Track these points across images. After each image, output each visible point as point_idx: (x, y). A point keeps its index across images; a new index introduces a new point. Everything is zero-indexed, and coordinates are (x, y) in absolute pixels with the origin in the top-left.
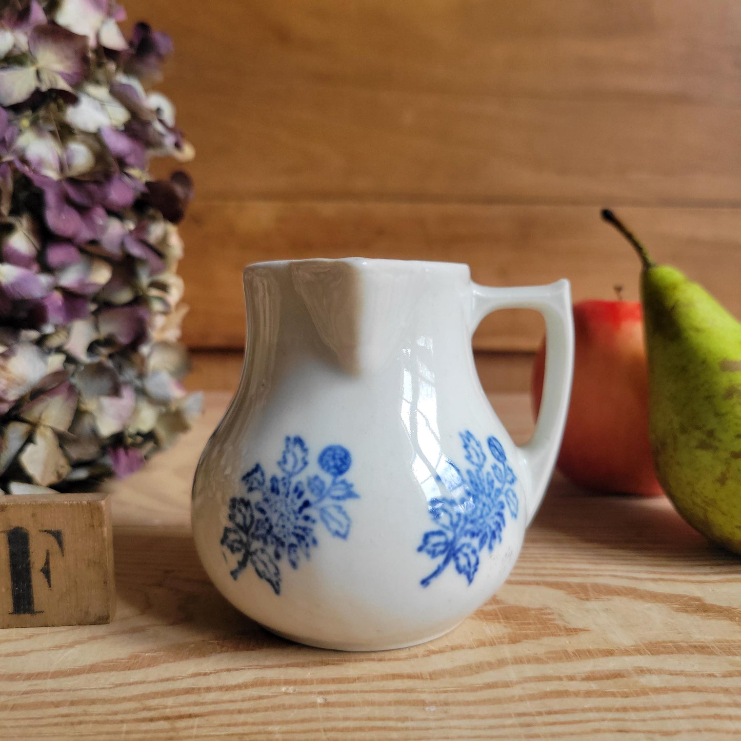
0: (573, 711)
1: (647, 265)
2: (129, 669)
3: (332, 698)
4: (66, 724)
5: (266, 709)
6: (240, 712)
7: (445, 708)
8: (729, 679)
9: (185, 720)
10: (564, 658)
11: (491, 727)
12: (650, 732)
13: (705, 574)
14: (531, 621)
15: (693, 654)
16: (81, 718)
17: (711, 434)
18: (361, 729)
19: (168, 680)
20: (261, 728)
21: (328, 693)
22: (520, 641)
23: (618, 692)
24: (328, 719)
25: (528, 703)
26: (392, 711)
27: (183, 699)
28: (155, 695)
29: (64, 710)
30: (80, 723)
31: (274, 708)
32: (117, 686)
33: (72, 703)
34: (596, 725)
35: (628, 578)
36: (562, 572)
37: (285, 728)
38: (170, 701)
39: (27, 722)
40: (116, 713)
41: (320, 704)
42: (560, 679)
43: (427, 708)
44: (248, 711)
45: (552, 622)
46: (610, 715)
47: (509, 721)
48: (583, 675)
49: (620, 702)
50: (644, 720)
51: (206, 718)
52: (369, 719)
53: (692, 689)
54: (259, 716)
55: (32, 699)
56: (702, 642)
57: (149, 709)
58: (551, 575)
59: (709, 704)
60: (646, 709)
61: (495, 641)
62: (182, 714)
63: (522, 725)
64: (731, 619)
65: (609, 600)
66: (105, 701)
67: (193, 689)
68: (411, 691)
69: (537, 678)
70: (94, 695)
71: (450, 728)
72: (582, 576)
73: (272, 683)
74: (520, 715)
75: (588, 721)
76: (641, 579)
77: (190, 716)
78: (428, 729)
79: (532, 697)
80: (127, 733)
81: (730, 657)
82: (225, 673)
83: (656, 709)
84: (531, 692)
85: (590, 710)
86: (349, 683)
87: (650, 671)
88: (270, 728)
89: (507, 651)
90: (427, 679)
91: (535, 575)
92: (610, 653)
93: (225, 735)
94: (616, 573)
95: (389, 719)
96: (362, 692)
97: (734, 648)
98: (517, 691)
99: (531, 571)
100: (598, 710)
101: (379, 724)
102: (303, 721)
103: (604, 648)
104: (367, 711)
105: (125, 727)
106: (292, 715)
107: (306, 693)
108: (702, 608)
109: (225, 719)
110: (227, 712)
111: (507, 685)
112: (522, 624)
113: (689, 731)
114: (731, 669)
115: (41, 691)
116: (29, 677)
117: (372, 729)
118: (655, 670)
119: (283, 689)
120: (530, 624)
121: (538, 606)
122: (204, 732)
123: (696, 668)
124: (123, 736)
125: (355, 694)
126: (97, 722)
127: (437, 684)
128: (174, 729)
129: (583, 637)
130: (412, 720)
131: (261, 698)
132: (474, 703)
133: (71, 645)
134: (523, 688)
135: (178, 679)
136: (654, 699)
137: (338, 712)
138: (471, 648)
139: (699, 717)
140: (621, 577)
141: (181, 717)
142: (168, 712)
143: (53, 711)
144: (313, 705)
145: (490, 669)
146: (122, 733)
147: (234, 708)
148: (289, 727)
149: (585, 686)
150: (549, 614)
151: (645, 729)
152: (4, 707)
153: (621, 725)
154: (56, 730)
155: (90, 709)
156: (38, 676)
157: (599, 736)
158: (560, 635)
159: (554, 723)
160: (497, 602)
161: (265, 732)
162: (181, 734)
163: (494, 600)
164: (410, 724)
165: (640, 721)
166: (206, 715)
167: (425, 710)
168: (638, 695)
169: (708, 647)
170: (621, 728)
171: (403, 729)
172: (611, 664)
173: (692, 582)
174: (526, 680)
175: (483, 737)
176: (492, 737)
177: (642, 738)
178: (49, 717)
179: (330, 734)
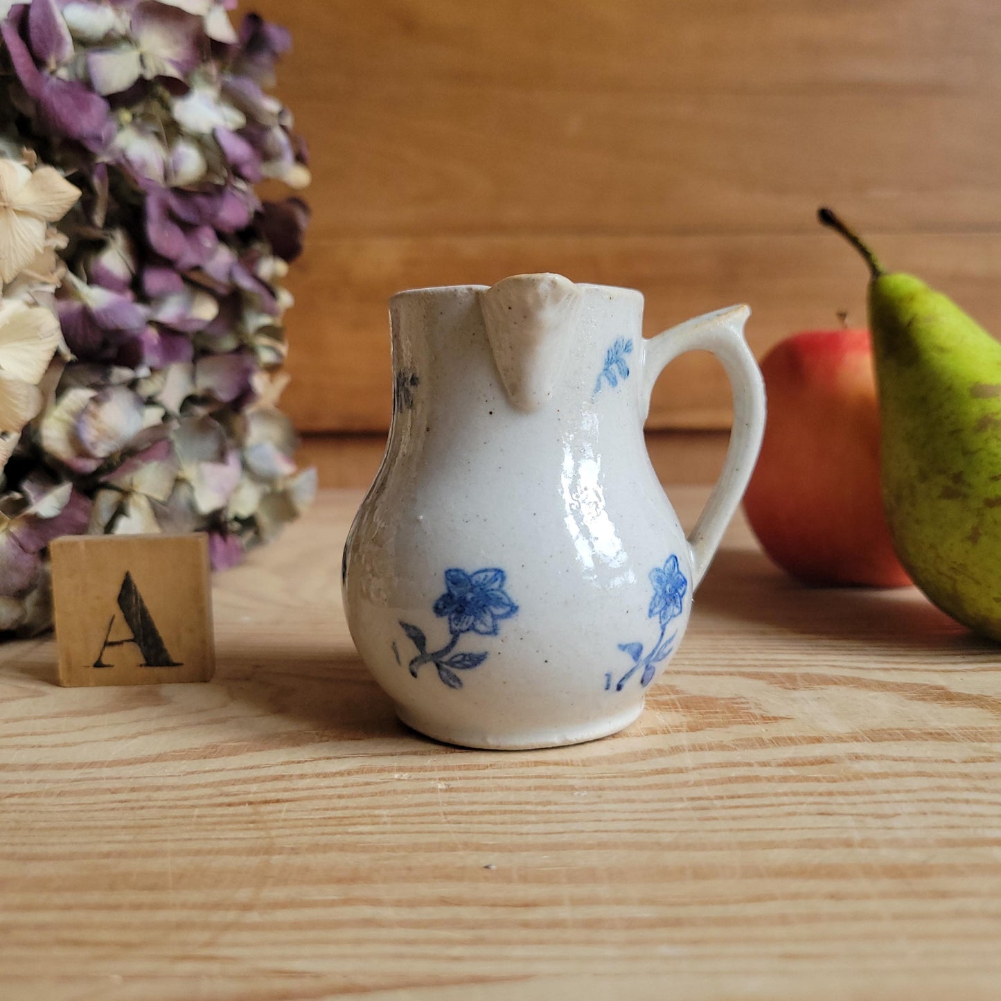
0: (763, 795)
1: (875, 272)
2: (205, 758)
3: (453, 784)
4: (125, 809)
5: (373, 795)
6: (340, 797)
7: (599, 793)
8: (972, 764)
9: (271, 804)
10: (757, 744)
11: (656, 811)
12: (859, 816)
13: (954, 663)
14: (718, 710)
15: (927, 740)
16: (144, 804)
17: (958, 478)
18: (491, 813)
19: (252, 768)
20: (365, 812)
21: (453, 779)
22: (701, 729)
23: (824, 778)
24: (449, 803)
25: (706, 788)
26: (531, 796)
27: (269, 785)
28: (235, 782)
29: (124, 796)
30: (142, 808)
31: (382, 794)
32: (188, 773)
33: (133, 790)
34: (792, 809)
35: (851, 668)
36: (763, 663)
37: (395, 812)
38: (254, 787)
39: (77, 807)
40: (186, 799)
41: (441, 790)
42: (750, 765)
43: (576, 793)
44: (351, 796)
45: (746, 711)
46: (811, 799)
47: (680, 805)
48: (780, 762)
49: (824, 787)
50: (855, 804)
51: (298, 803)
52: (501, 803)
53: (921, 774)
54: (363, 801)
55: (84, 786)
56: (940, 729)
57: (227, 795)
58: (749, 666)
59: (942, 788)
60: (857, 793)
61: (669, 728)
62: (268, 799)
63: (695, 809)
64: (982, 707)
65: (822, 689)
66: (173, 786)
67: (283, 776)
68: (558, 777)
69: (721, 764)
70: (160, 782)
71: (604, 811)
72: (791, 666)
73: (381, 770)
74: (693, 799)
75: (781, 805)
76: (868, 670)
77: (278, 801)
78: (575, 812)
79: (712, 783)
80: (199, 817)
81: (976, 744)
82: (323, 761)
83: (871, 793)
84: (711, 778)
85: (786, 794)
86: (478, 769)
87: (868, 758)
88: (377, 812)
89: (684, 739)
90: (579, 765)
91: (729, 666)
92: (819, 740)
93: (321, 818)
94: (835, 664)
95: (527, 803)
96: (494, 778)
97: (982, 734)
98: (693, 777)
99: (726, 662)
100: (795, 794)
101: (514, 807)
102: (418, 805)
103: (811, 735)
104: (500, 796)
105: (197, 812)
106: (405, 799)
107: (424, 780)
108: (946, 696)
109: (323, 803)
110: (324, 797)
111: (680, 771)
112: (706, 713)
113: (911, 814)
114: (975, 755)
115: (94, 779)
116: (81, 766)
117: (505, 812)
118: (874, 756)
119: (396, 776)
120: (717, 712)
121: (729, 696)
122: (294, 816)
123: (929, 754)
124: (194, 820)
125: (485, 780)
126: (162, 807)
127: (591, 770)
128: (257, 813)
129: (783, 724)
130: (556, 804)
131: (367, 784)
132: (637, 788)
133: (134, 736)
134: (700, 774)
135: (264, 767)
136: (870, 784)
137: (463, 796)
138: (638, 736)
139: (926, 801)
140: (842, 667)
141: (266, 802)
142: (251, 797)
143: (109, 797)
144: (433, 790)
145: (661, 756)
146: (192, 817)
147: (333, 793)
148: (400, 811)
149: (781, 772)
150: (743, 703)
151: (854, 812)
152: (49, 794)
153: (823, 808)
154: (112, 814)
155: (155, 795)
156: (92, 765)
157: (794, 819)
158: (754, 723)
159: (737, 807)
160: (677, 692)
161: (370, 816)
162: (265, 818)
163: (673, 690)
164: (552, 808)
165: (849, 804)
166: (297, 801)
167: (572, 794)
168: (849, 780)
169: (948, 734)
170: (823, 811)
171: (543, 812)
172: (818, 751)
173: (935, 671)
174: (705, 766)
175: (645, 819)
176: (656, 820)
177: (850, 821)
178: (104, 803)
179: (450, 818)
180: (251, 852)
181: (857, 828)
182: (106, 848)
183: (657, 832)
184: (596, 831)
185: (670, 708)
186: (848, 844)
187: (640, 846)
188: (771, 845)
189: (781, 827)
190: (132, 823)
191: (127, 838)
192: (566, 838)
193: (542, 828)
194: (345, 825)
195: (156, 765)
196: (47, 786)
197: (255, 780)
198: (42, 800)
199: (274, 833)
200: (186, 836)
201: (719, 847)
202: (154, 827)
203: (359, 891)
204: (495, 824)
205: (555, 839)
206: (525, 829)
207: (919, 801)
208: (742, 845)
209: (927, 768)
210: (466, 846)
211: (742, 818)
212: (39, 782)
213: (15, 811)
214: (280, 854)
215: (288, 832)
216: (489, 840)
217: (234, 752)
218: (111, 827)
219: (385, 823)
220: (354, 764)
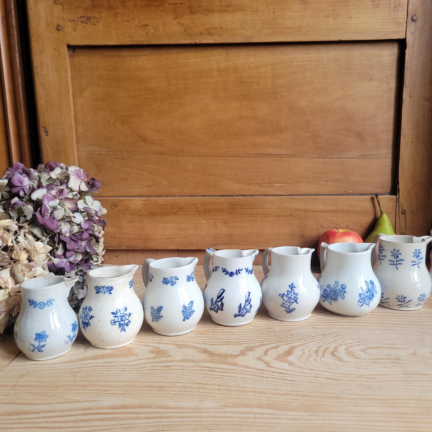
3: (108, 369)
20: (92, 375)
27: (79, 369)
28: (73, 368)
33: (57, 370)
38: (76, 369)
66: (63, 369)
88: (93, 375)
110: (87, 372)
122: (81, 375)
128: (75, 374)
144: (104, 371)
152: (44, 370)
180: (73, 381)
190: (56, 376)
196: (43, 369)
198: (43, 371)
203: (85, 388)
213: (38, 373)
214: (77, 382)
215: (79, 378)
220: (94, 365)
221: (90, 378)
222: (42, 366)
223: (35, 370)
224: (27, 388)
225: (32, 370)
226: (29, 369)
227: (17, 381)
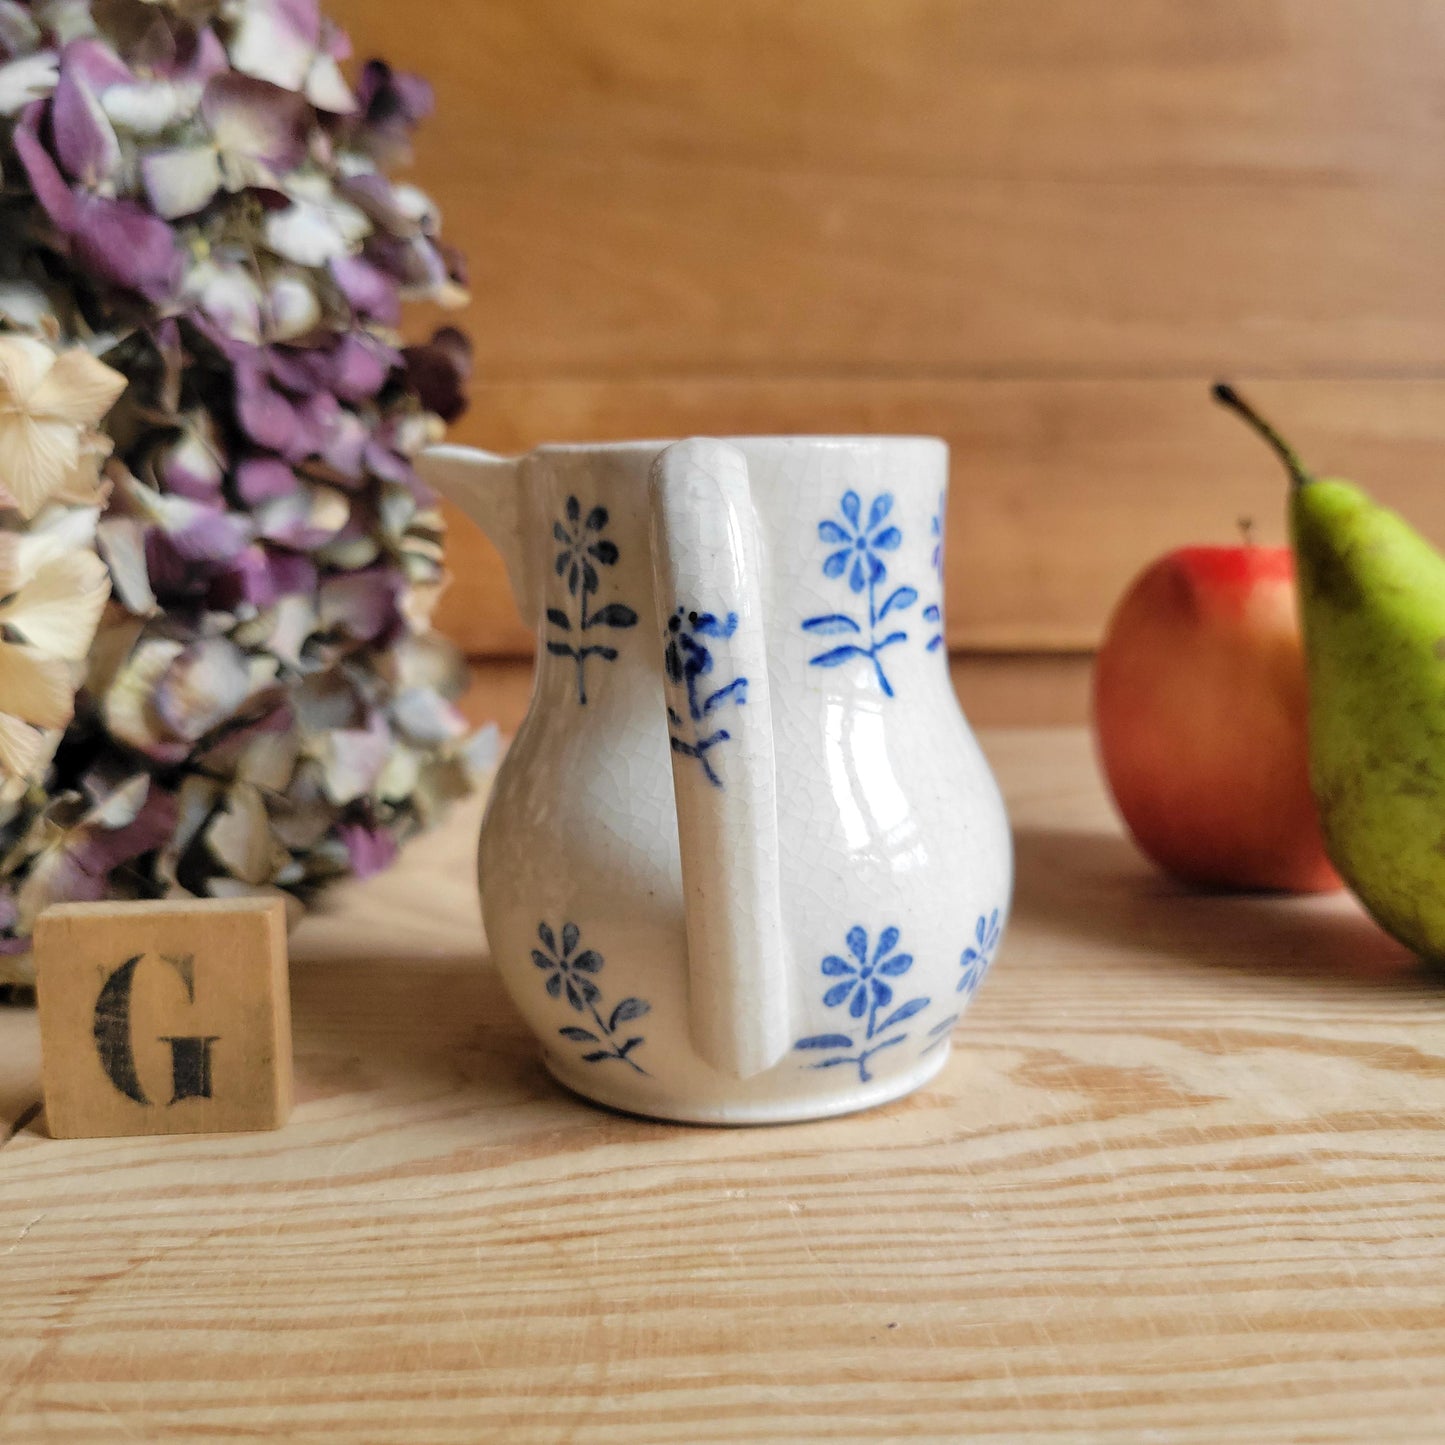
0: (1218, 1213)
1: (1298, 480)
2: (460, 1171)
3: (811, 1205)
4: (378, 1250)
5: (707, 1222)
6: (664, 1227)
7: (1006, 1214)
9: (574, 1240)
10: (1192, 1139)
11: (1085, 1239)
12: (1346, 1239)
13: (1418, 1011)
14: (1127, 1088)
15: (1407, 1128)
16: (402, 1242)
18: (871, 1246)
19: (530, 1185)
20: (705, 1248)
21: (806, 1197)
22: (1113, 1117)
23: (1289, 1186)
24: (813, 1233)
25: (1141, 1204)
26: (917, 1220)
27: (563, 1211)
28: (516, 1207)
29: (371, 1231)
30: (402, 1248)
31: (720, 1221)
32: (447, 1195)
33: (379, 1221)
34: (1258, 1232)
35: (1284, 1020)
36: (1167, 1013)
37: (744, 1247)
38: (543, 1215)
39: (312, 1250)
40: (458, 1233)
41: (796, 1214)
42: (1189, 1169)
43: (975, 1215)
44: (677, 1225)
45: (1164, 1088)
46: (1280, 1218)
47: (1113, 1230)
48: (1228, 1163)
49: (1293, 1199)
50: (1338, 1224)
51: (609, 1236)
52: (881, 1231)
53: (1413, 1179)
54: (698, 1232)
55: (310, 1217)
56: (1421, 1111)
57: (511, 1226)
58: (1151, 1018)
60: (1337, 1208)
61: (1070, 1115)
62: (570, 1231)
65: (1255, 1053)
66: (434, 1217)
67: (578, 1197)
68: (943, 1191)
69: (1150, 1168)
70: (413, 1208)
71: (1018, 1240)
72: (1206, 1018)
73: (707, 1186)
74: (1128, 1221)
75: (1243, 1227)
76: (1309, 1022)
77: (582, 1234)
78: (980, 1243)
79: (1147, 1196)
80: (484, 1259)
82: (624, 1173)
83: (1355, 1207)
84: (1144, 1189)
85: (1247, 1211)
86: (836, 1181)
87: (1339, 1155)
88: (720, 1248)
89: (1094, 1132)
90: (966, 1173)
91: (1121, 1018)
92: (1268, 1131)
93: (649, 1259)
94: (1260, 1013)
95: (915, 1231)
96: (859, 1194)
98: (1119, 1188)
99: (1118, 1013)
100: (1258, 1210)
101: (901, 1238)
102: (772, 1237)
103: (1257, 1123)
104: (877, 1221)
105: (478, 1252)
106: (753, 1229)
107: (767, 1199)
108: (1417, 1062)
109: (645, 1237)
110: (641, 1227)
111: (1101, 1179)
112: (1112, 1091)
113: (1412, 1236)
115: (319, 1206)
116: (293, 1186)
117: (889, 1245)
118: (1347, 1152)
119: (728, 1193)
120: (1126, 1091)
121: (1136, 1065)
122: (612, 1255)
123: (1415, 1149)
124: (479, 1265)
125: (850, 1198)
126: (427, 1246)
127: (986, 1180)
128: (561, 1253)
129: (1219, 1108)
130: (953, 1231)
131: (694, 1206)
132: (1052, 1206)
134: (1129, 1183)
135: (547, 1183)
136: (1351, 1194)
137: (828, 1223)
138: (1031, 1127)
139: (1427, 1217)
140: (1272, 1019)
141: (567, 1236)
142: (543, 1230)
143: (350, 1233)
144: (785, 1215)
145: (1071, 1157)
146: (475, 1260)
147: (652, 1221)
148: (752, 1246)
149: (1233, 1178)
150: (1155, 1076)
151: (1339, 1235)
152: (267, 1230)
153: (1299, 1231)
154: (363, 1258)
155: (414, 1228)
156: (308, 1184)
157: (1266, 1247)
158: (1178, 1107)
159: (1189, 1231)
160: (1064, 1060)
161: (714, 1254)
162: (574, 1259)
163: (1058, 1057)
164: (951, 1237)
165: (1331, 1224)
166: (609, 1232)
167: (971, 1217)
168: (1322, 1189)
169: (1433, 1119)
170: (1300, 1235)
171: (940, 1244)
172: (1273, 1147)
173: (1396, 1024)
174: (1134, 1172)
175: (1075, 1252)
176: (1090, 1252)
177: (1337, 1249)
178: (347, 1242)
179: (821, 1254)
181: (1350, 1259)
182: (378, 1309)
183: (1095, 1269)
184: (1018, 1270)
185: (1062, 1085)
186: (1343, 1281)
187: (1080, 1291)
188: (1247, 1285)
189: (1251, 1259)
190: (395, 1272)
191: (400, 1293)
192: (980, 1281)
193: (944, 1267)
194: (686, 1268)
195: (397, 1183)
196: (259, 1219)
197: (540, 1204)
198: (258, 1239)
199: (594, 1281)
200: (477, 1289)
201: (1179, 1289)
202: (427, 1276)
203: (734, 1363)
204: (882, 1262)
205: (965, 1282)
206: (926, 1268)
207: (1419, 1217)
208: (1211, 1287)
209: (1420, 1169)
210: (854, 1295)
211: (1199, 1247)
212: (246, 1211)
213: (229, 1257)
214: (612, 1312)
215: (612, 1280)
216: (879, 1286)
217: (496, 1161)
218: (371, 1279)
219: (737, 1265)
220: (666, 1176)
221: (705, 1273)
222: (240, 1201)
223: (187, 1234)
224: (163, 1389)
225: (161, 1234)
226: (133, 1225)
227: (56, 1324)
